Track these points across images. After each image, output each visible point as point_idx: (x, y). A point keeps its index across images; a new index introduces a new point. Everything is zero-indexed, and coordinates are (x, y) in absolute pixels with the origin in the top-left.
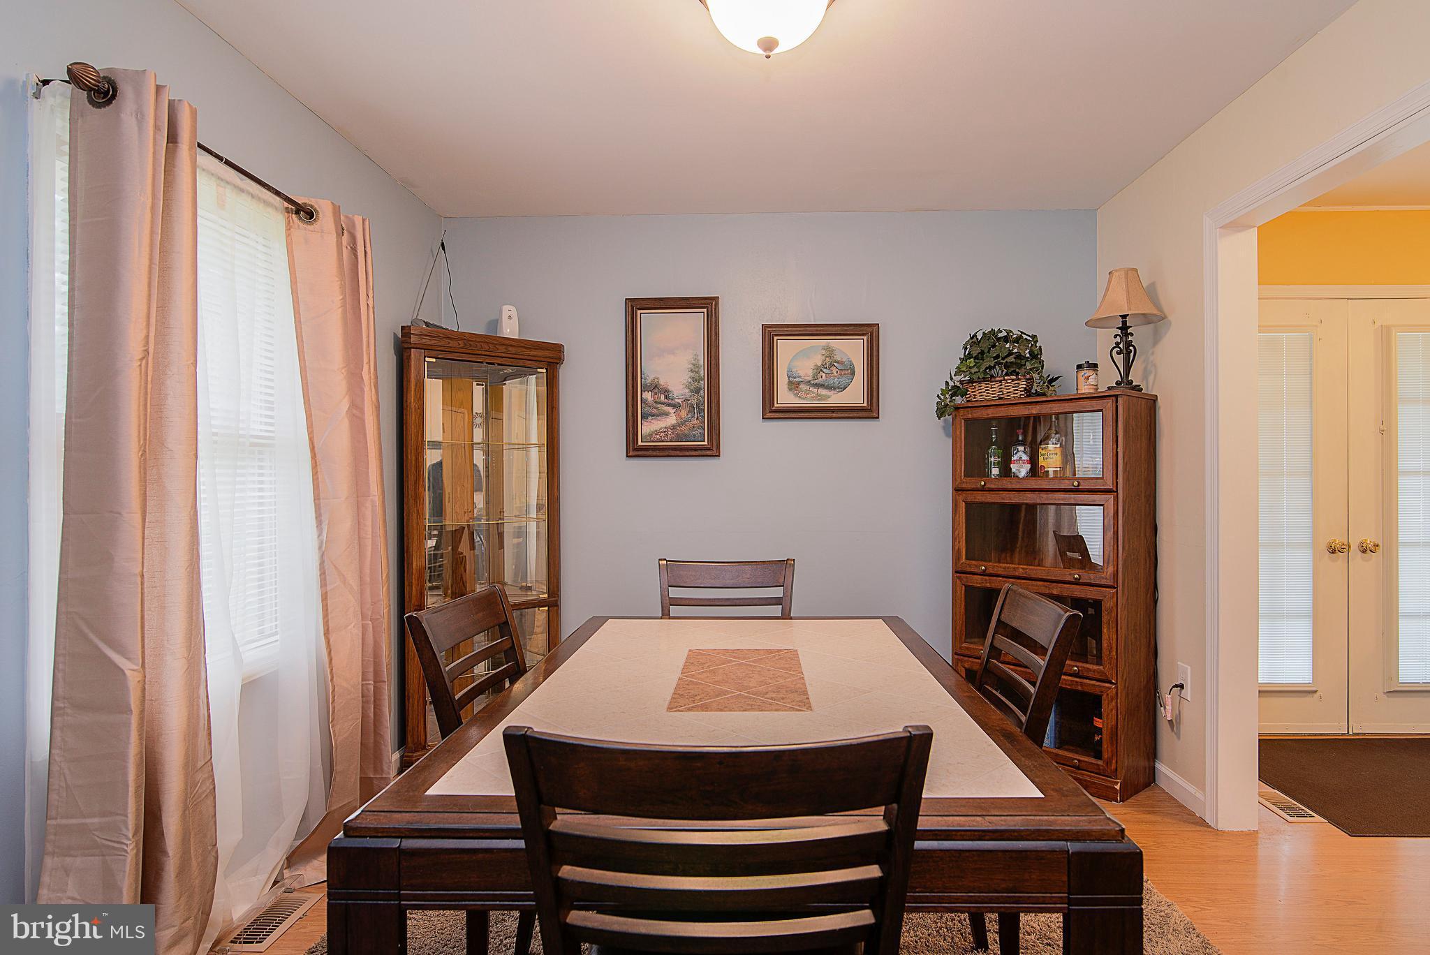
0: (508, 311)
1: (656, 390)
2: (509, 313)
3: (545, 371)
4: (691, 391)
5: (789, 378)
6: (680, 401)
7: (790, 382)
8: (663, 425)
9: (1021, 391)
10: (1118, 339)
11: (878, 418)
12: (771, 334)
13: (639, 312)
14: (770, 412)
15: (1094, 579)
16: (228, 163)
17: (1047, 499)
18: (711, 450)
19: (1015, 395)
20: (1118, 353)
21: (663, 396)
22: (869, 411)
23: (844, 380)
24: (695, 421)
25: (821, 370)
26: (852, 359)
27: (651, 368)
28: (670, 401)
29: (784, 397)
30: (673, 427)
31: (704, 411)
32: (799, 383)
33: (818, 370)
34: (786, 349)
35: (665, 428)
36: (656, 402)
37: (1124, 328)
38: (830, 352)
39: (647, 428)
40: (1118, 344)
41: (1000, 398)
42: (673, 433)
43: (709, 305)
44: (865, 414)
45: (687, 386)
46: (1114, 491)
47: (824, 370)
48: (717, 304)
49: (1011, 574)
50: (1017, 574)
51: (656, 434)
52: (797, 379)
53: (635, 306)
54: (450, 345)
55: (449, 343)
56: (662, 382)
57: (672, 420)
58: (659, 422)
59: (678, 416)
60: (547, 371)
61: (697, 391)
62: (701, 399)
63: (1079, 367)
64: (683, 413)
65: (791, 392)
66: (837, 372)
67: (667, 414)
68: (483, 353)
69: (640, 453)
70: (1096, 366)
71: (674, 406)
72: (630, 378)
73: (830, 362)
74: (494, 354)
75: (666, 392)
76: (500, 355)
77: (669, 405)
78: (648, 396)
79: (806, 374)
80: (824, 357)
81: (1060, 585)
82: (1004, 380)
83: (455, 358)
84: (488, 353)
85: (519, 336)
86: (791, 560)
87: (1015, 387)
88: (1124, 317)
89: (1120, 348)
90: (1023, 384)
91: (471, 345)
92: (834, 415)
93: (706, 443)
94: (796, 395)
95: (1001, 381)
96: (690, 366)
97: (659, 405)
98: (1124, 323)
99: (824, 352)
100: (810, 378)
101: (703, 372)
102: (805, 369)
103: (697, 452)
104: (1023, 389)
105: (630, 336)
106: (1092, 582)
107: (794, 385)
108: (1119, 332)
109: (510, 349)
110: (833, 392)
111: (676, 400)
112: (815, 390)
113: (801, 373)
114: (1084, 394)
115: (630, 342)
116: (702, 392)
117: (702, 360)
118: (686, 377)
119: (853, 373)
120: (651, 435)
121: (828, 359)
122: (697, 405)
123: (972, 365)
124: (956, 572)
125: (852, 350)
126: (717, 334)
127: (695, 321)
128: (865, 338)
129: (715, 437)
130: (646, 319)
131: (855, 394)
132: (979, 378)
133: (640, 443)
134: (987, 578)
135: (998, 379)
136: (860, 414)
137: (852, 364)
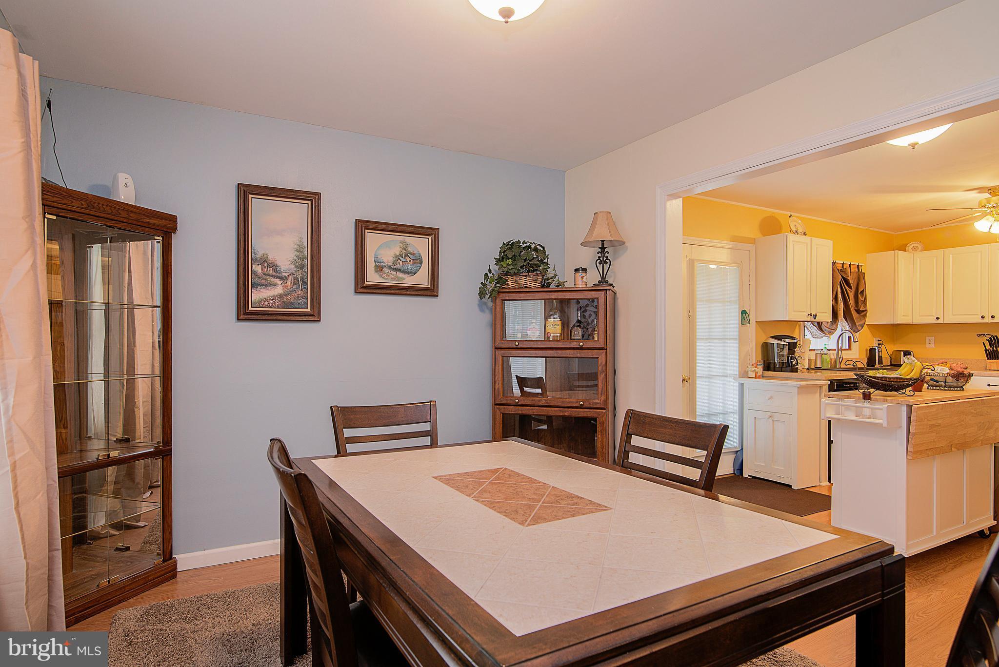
0: (123, 178)
1: (265, 264)
2: (126, 181)
3: (161, 239)
4: (297, 267)
5: (375, 262)
6: (286, 275)
7: (376, 266)
8: (272, 294)
9: (539, 283)
10: (600, 255)
11: (438, 296)
12: (363, 227)
13: (251, 196)
14: (361, 288)
15: (592, 404)
17: (561, 354)
18: (314, 316)
19: (535, 286)
20: (600, 263)
21: (271, 270)
22: (431, 291)
23: (415, 267)
24: (299, 292)
25: (399, 259)
26: (421, 252)
27: (260, 245)
28: (278, 274)
29: (372, 277)
30: (281, 296)
31: (307, 284)
32: (382, 267)
33: (397, 258)
34: (373, 239)
35: (273, 296)
36: (265, 274)
37: (603, 248)
38: (405, 246)
39: (256, 296)
40: (599, 257)
41: (526, 287)
42: (280, 301)
43: (313, 199)
44: (429, 293)
45: (294, 263)
46: (604, 349)
47: (401, 258)
48: (319, 199)
49: (537, 404)
50: (541, 404)
51: (265, 302)
52: (382, 264)
53: (245, 192)
54: (73, 204)
55: (72, 202)
56: (271, 257)
57: (279, 290)
58: (268, 291)
59: (285, 287)
60: (163, 239)
61: (302, 267)
62: (304, 274)
63: (576, 270)
64: (289, 285)
65: (376, 274)
66: (410, 261)
67: (275, 285)
68: (105, 215)
69: (249, 316)
70: (586, 270)
71: (281, 278)
72: (242, 252)
73: (405, 253)
74: (115, 218)
75: (275, 266)
76: (122, 219)
77: (278, 277)
78: (258, 268)
79: (388, 261)
80: (401, 249)
81: (570, 409)
82: (529, 275)
83: (77, 218)
84: (110, 217)
85: (135, 203)
86: (434, 401)
87: (535, 280)
88: (603, 241)
89: (600, 260)
90: (540, 278)
92: (408, 293)
93: (309, 310)
94: (381, 276)
95: (526, 276)
96: (296, 246)
97: (268, 277)
98: (603, 245)
99: (401, 245)
100: (391, 264)
101: (307, 252)
102: (387, 257)
103: (301, 317)
104: (539, 282)
105: (242, 216)
106: (591, 406)
107: (379, 268)
108: (600, 250)
109: (131, 215)
110: (407, 275)
111: (283, 274)
112: (395, 273)
113: (385, 260)
114: (579, 287)
115: (242, 221)
116: (305, 268)
117: (306, 242)
118: (292, 255)
119: (421, 263)
120: (260, 302)
121: (404, 251)
122: (302, 279)
123: (510, 263)
124: (495, 405)
125: (420, 245)
126: (319, 223)
127: (300, 211)
128: (430, 238)
129: (316, 305)
130: (258, 205)
131: (421, 278)
132: (514, 272)
133: (250, 308)
134: (519, 408)
135: (524, 274)
136: (426, 293)
137: (420, 256)
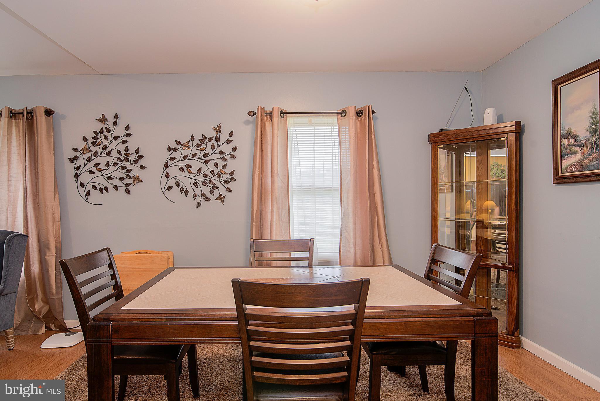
1: (570, 137)
2: (488, 112)
6: (584, 142)
8: (574, 161)
13: (559, 87)
16: (300, 113)
21: (573, 141)
24: (593, 155)
28: (578, 143)
30: (580, 161)
36: (569, 145)
39: (564, 164)
42: (579, 166)
45: (589, 129)
51: (569, 168)
53: (555, 86)
55: (448, 137)
56: (573, 130)
57: (579, 156)
58: (571, 159)
59: (583, 153)
60: (507, 138)
61: (595, 132)
62: (597, 137)
64: (586, 150)
67: (576, 152)
69: (560, 181)
71: (580, 146)
74: (471, 137)
75: (576, 137)
78: (565, 142)
84: (468, 137)
91: (458, 135)
97: (571, 147)
103: (594, 178)
105: (554, 104)
111: (581, 142)
122: (595, 142)
133: (560, 174)
